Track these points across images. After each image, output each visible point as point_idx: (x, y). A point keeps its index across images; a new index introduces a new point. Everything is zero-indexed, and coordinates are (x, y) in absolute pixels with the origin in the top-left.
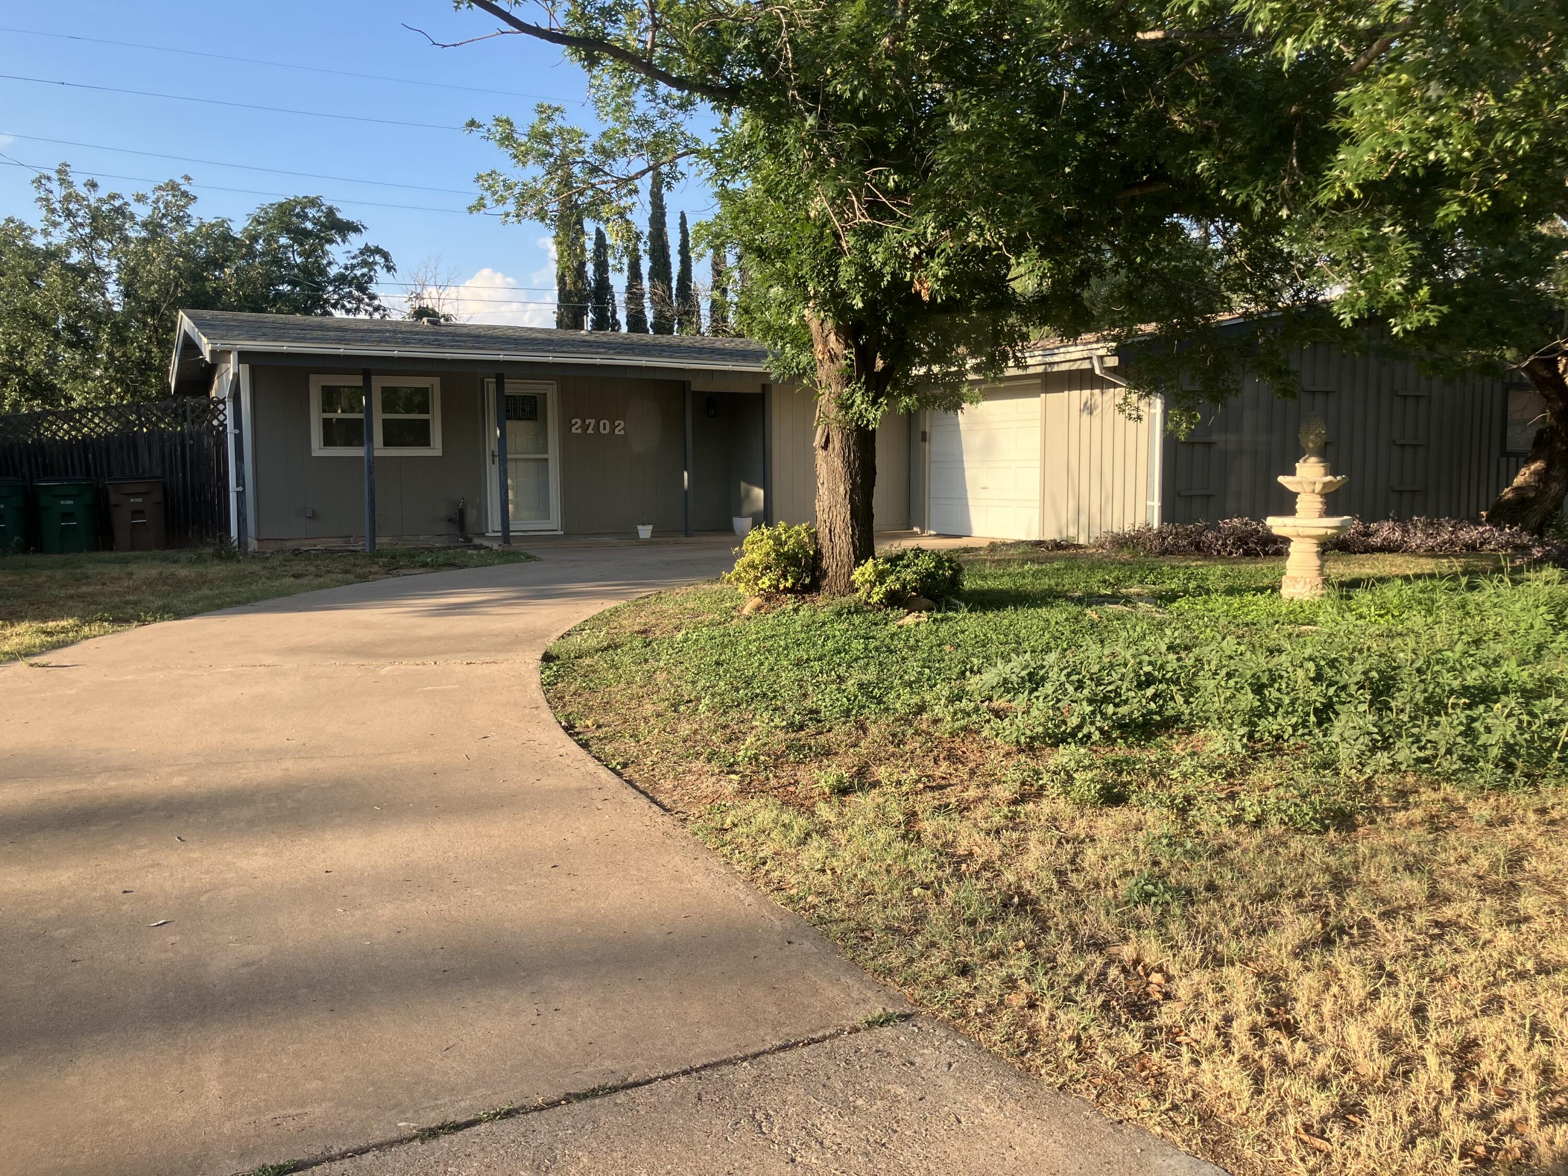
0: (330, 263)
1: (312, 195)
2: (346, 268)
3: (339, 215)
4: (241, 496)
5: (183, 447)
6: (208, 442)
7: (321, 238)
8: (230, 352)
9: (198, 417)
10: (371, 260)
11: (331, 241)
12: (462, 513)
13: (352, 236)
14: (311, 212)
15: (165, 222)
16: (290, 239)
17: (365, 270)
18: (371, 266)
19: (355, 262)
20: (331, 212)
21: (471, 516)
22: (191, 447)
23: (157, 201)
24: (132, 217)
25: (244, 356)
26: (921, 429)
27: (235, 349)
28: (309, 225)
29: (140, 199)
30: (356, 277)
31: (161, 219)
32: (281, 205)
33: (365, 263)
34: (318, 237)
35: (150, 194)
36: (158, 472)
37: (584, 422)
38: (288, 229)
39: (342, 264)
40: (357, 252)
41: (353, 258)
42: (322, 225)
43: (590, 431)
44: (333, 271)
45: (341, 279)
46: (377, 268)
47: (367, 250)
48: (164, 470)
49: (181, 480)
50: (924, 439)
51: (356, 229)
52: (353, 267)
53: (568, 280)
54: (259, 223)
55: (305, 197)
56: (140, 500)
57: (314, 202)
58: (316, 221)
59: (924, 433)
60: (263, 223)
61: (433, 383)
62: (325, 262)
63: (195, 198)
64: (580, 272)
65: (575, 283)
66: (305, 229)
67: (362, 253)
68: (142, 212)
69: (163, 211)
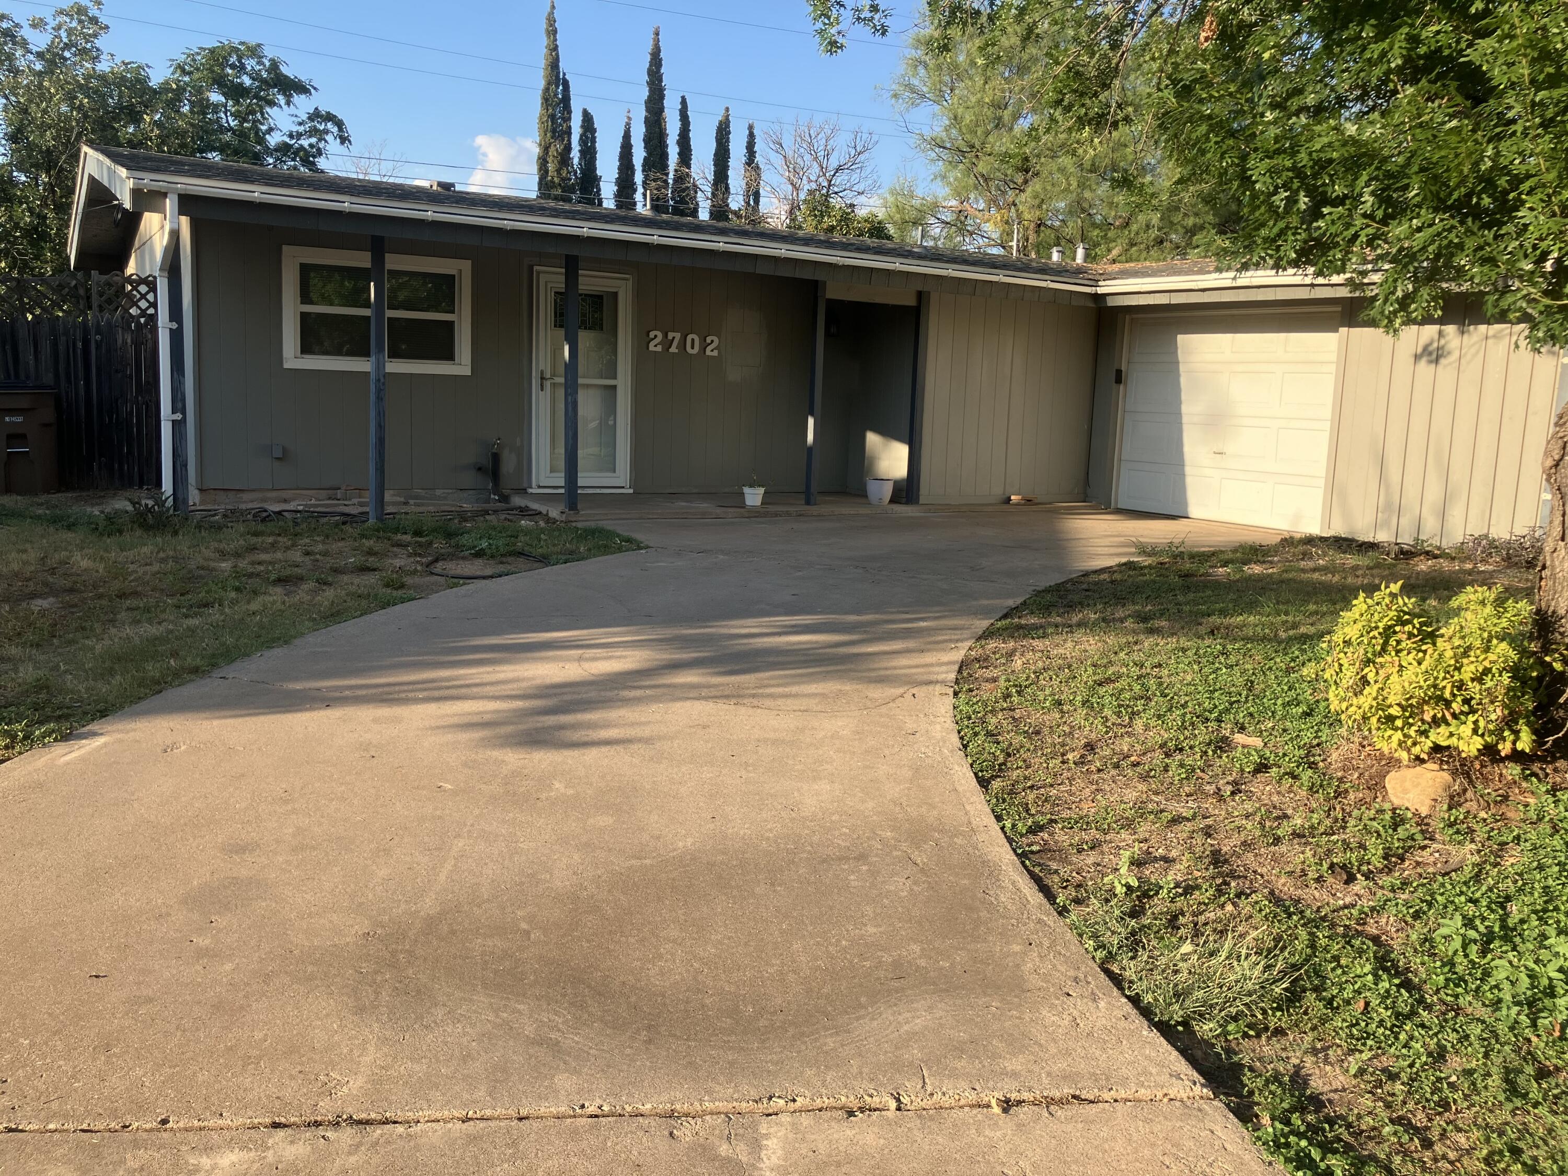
0: (270, 130)
1: (253, 42)
2: (291, 136)
3: (284, 70)
4: (178, 427)
5: (86, 343)
6: (124, 339)
7: (260, 98)
8: (165, 195)
9: (109, 301)
10: (322, 127)
11: (272, 103)
12: (496, 458)
13: (297, 99)
14: (250, 64)
15: (67, 54)
16: (224, 94)
17: (313, 140)
18: (321, 135)
19: (301, 129)
20: (275, 66)
21: (508, 464)
22: (98, 345)
23: (59, 28)
24: (24, 44)
25: (187, 203)
26: (1116, 367)
27: (174, 191)
28: (247, 81)
29: (37, 24)
30: (302, 148)
31: (63, 50)
32: (212, 51)
33: (313, 132)
34: (256, 96)
35: (49, 20)
36: (48, 379)
37: (666, 335)
38: (220, 82)
39: (286, 130)
40: (304, 117)
41: (300, 124)
42: (264, 81)
43: (673, 349)
44: (273, 140)
45: (284, 149)
46: (329, 138)
47: (316, 115)
48: (57, 376)
49: (82, 392)
50: (1119, 380)
51: (302, 88)
52: (299, 135)
53: (551, 167)
54: (184, 72)
55: (242, 43)
56: (20, 419)
57: (255, 51)
58: (255, 77)
59: (1119, 373)
60: (190, 73)
61: (460, 269)
62: (264, 128)
63: (107, 27)
64: (564, 158)
65: (558, 171)
66: (241, 84)
67: (311, 118)
68: (39, 41)
69: (65, 40)
